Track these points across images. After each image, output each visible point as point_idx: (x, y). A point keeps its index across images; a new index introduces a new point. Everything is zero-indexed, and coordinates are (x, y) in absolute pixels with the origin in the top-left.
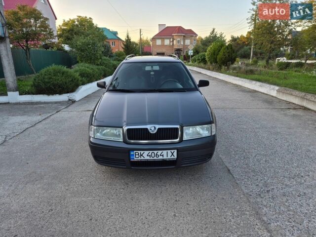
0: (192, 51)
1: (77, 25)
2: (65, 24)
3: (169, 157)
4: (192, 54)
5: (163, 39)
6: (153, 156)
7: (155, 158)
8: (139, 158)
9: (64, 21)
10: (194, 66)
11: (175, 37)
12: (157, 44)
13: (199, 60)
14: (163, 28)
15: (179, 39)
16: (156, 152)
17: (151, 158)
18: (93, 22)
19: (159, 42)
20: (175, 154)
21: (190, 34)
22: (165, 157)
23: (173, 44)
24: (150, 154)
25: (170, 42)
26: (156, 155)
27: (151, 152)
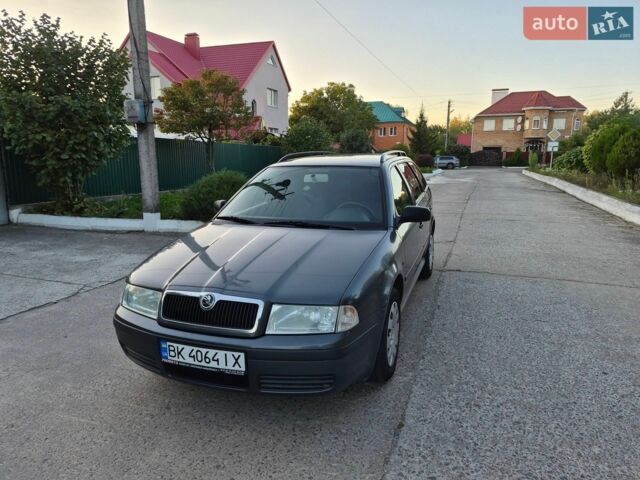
0: (557, 144)
1: (326, 100)
2: (306, 98)
3: (230, 367)
4: (556, 149)
5: (499, 120)
6: (200, 359)
7: (203, 363)
8: (176, 359)
9: (305, 93)
10: (555, 176)
11: (527, 114)
12: (486, 129)
13: (571, 163)
14: (502, 95)
15: (537, 118)
16: (204, 351)
17: (197, 363)
18: (355, 93)
19: (489, 125)
20: (242, 361)
21: (568, 105)
22: (222, 366)
23: (523, 128)
24: (194, 353)
25: (516, 123)
26: (206, 357)
27: (196, 349)
